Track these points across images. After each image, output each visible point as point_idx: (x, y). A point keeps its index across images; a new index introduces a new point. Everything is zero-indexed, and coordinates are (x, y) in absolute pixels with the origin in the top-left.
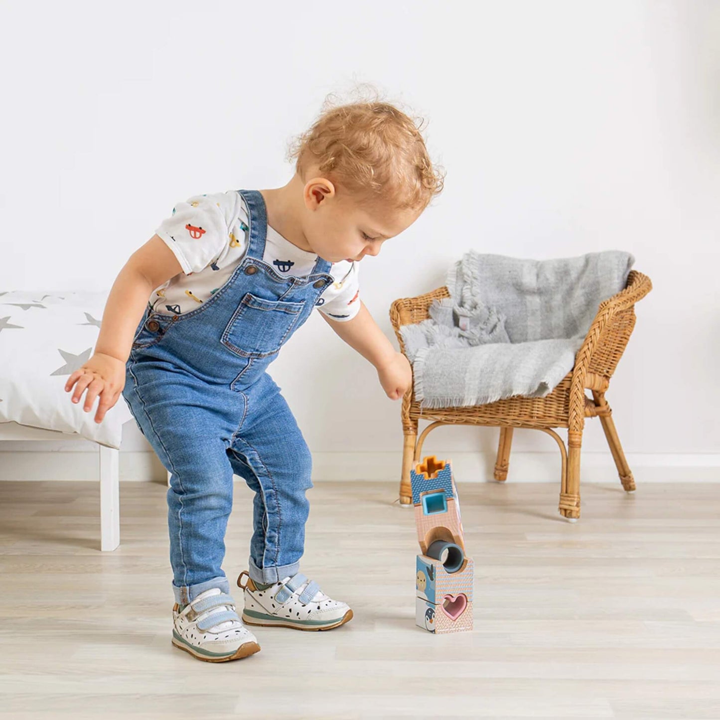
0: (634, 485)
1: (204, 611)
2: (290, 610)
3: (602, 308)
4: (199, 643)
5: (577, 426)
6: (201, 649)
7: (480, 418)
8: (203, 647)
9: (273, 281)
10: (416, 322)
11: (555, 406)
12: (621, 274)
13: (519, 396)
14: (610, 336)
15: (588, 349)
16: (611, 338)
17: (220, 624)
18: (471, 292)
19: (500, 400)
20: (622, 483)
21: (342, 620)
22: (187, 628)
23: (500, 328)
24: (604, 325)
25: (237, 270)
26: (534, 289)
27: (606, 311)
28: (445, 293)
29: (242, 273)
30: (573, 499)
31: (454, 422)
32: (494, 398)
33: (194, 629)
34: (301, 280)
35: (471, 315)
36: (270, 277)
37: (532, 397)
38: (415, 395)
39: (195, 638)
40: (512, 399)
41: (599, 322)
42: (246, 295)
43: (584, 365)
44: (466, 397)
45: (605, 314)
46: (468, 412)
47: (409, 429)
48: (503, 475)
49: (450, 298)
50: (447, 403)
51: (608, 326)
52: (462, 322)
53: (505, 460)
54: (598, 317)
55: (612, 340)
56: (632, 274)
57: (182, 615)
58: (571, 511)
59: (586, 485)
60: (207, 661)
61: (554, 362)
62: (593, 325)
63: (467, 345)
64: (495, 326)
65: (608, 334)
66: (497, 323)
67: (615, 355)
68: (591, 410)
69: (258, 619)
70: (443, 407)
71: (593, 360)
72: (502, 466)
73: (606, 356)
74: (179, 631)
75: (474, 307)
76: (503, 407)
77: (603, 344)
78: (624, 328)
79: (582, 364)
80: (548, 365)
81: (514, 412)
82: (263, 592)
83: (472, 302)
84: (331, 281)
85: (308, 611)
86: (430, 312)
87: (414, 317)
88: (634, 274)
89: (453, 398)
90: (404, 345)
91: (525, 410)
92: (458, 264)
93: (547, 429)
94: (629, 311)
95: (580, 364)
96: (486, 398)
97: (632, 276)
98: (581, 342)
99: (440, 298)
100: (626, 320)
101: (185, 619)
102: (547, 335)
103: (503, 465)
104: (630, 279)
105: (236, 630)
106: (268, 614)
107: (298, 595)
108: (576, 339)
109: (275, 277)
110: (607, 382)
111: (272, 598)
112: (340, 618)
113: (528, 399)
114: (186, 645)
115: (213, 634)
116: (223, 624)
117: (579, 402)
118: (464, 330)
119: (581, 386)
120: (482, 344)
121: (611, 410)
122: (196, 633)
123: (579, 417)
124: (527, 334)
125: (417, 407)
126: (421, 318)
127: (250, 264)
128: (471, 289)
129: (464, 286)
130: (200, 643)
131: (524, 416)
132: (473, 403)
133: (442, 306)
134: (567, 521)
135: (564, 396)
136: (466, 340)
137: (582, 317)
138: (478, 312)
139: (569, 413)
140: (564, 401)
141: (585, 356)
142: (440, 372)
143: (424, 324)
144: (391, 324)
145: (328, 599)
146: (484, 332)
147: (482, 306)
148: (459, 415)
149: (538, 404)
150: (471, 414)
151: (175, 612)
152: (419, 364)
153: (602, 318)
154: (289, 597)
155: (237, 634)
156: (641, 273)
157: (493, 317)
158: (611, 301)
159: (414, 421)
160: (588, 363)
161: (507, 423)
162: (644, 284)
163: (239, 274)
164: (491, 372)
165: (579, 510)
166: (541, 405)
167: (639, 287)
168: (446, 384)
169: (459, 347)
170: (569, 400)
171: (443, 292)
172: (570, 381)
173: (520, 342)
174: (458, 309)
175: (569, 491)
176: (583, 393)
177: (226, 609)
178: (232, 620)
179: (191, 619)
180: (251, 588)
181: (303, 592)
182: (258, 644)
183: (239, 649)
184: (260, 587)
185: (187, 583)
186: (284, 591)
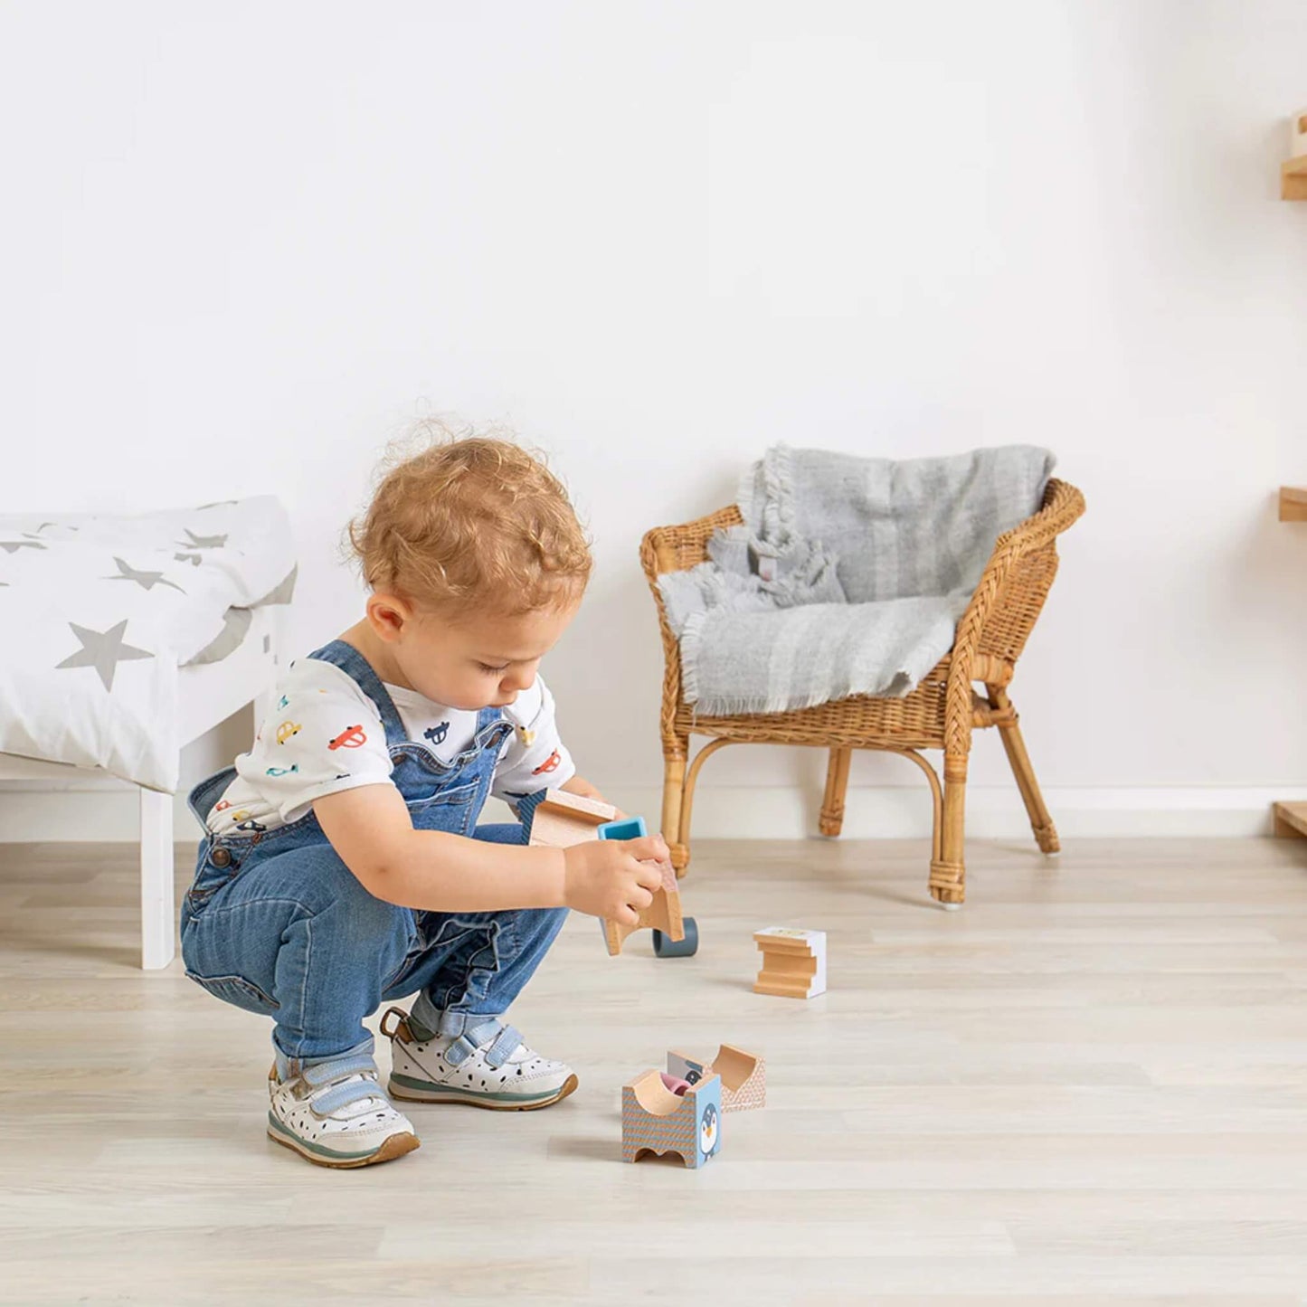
0: (1057, 843)
1: (323, 1083)
2: (470, 1077)
3: (1000, 546)
4: (314, 1137)
5: (960, 747)
6: (317, 1145)
7: (796, 733)
8: (321, 1143)
10: (685, 567)
11: (921, 712)
12: (1033, 485)
13: (860, 695)
14: (1015, 591)
15: (978, 614)
16: (1016, 595)
17: (350, 1103)
18: (779, 514)
19: (829, 701)
20: (1037, 840)
21: (559, 1093)
22: (294, 1111)
23: (829, 578)
24: (1005, 573)
26: (886, 508)
27: (1008, 551)
28: (735, 516)
30: (952, 870)
31: (751, 738)
32: (818, 698)
33: (305, 1112)
35: (780, 555)
36: (427, 767)
37: (883, 696)
38: (683, 693)
39: (307, 1128)
40: (849, 700)
41: (995, 569)
43: (970, 642)
44: (770, 697)
45: (1006, 556)
46: (775, 722)
47: (672, 751)
48: (834, 826)
49: (743, 525)
50: (739, 706)
51: (1010, 576)
52: (764, 566)
53: (838, 801)
54: (993, 561)
55: (1017, 598)
56: (1051, 485)
57: (284, 1088)
58: (950, 892)
59: (975, 842)
60: (329, 1166)
61: (919, 637)
62: (986, 573)
63: (772, 605)
64: (820, 573)
65: (1012, 589)
66: (823, 567)
67: (1023, 624)
68: (984, 715)
69: (419, 1091)
70: (731, 713)
71: (987, 634)
72: (833, 811)
73: (1007, 625)
74: (279, 1114)
75: (785, 540)
76: (835, 713)
77: (1003, 606)
78: (1038, 578)
79: (967, 641)
80: (909, 642)
81: (853, 723)
82: (424, 1044)
83: (781, 532)
85: (501, 1078)
86: (710, 550)
87: (681, 558)
88: (1055, 484)
89: (748, 697)
90: (665, 607)
91: (871, 718)
92: (757, 466)
93: (909, 750)
94: (1047, 549)
95: (963, 641)
96: (805, 699)
97: (1052, 489)
98: (964, 602)
99: (727, 526)
100: (1042, 564)
101: (290, 1095)
102: (907, 591)
103: (835, 809)
104: (1049, 493)
105: (378, 1113)
106: (433, 1081)
107: (484, 1051)
108: (959, 600)
110: (1009, 669)
111: (439, 1055)
112: (557, 1090)
113: (876, 700)
114: (293, 1140)
115: (339, 1120)
116: (356, 1103)
117: (963, 706)
118: (766, 579)
119: (965, 678)
120: (799, 604)
121: (1017, 716)
122: (309, 1120)
123: (963, 731)
124: (874, 586)
125: (686, 714)
126: (694, 560)
128: (779, 510)
129: (767, 504)
130: (317, 1137)
131: (869, 728)
132: (782, 708)
133: (730, 540)
134: (943, 909)
135: (937, 695)
136: (770, 597)
137: (968, 558)
138: (791, 548)
139: (946, 723)
140: (937, 704)
141: (971, 627)
142: (726, 654)
143: (699, 571)
144: (642, 571)
145: (535, 1057)
146: (801, 584)
147: (798, 539)
148: (760, 728)
149: (893, 709)
150: (780, 726)
151: (273, 1082)
152: (690, 639)
153: (1000, 562)
154: (467, 1056)
155: (379, 1120)
156: (1067, 484)
157: (816, 556)
158: (1015, 533)
159: (682, 737)
160: (978, 639)
161: (841, 741)
162: (1073, 503)
164: (815, 653)
165: (963, 889)
166: (898, 709)
167: (1064, 508)
168: (737, 674)
169: (760, 610)
170: (945, 701)
171: (731, 514)
172: (948, 669)
173: (862, 602)
174: (757, 545)
175: (946, 857)
176: (969, 688)
177: (361, 1078)
178: (370, 1095)
179: (300, 1097)
180: (403, 1036)
181: (492, 1047)
182: (415, 1136)
183: (383, 1145)
184: (419, 1036)
185: (301, 1054)
186: (460, 1046)
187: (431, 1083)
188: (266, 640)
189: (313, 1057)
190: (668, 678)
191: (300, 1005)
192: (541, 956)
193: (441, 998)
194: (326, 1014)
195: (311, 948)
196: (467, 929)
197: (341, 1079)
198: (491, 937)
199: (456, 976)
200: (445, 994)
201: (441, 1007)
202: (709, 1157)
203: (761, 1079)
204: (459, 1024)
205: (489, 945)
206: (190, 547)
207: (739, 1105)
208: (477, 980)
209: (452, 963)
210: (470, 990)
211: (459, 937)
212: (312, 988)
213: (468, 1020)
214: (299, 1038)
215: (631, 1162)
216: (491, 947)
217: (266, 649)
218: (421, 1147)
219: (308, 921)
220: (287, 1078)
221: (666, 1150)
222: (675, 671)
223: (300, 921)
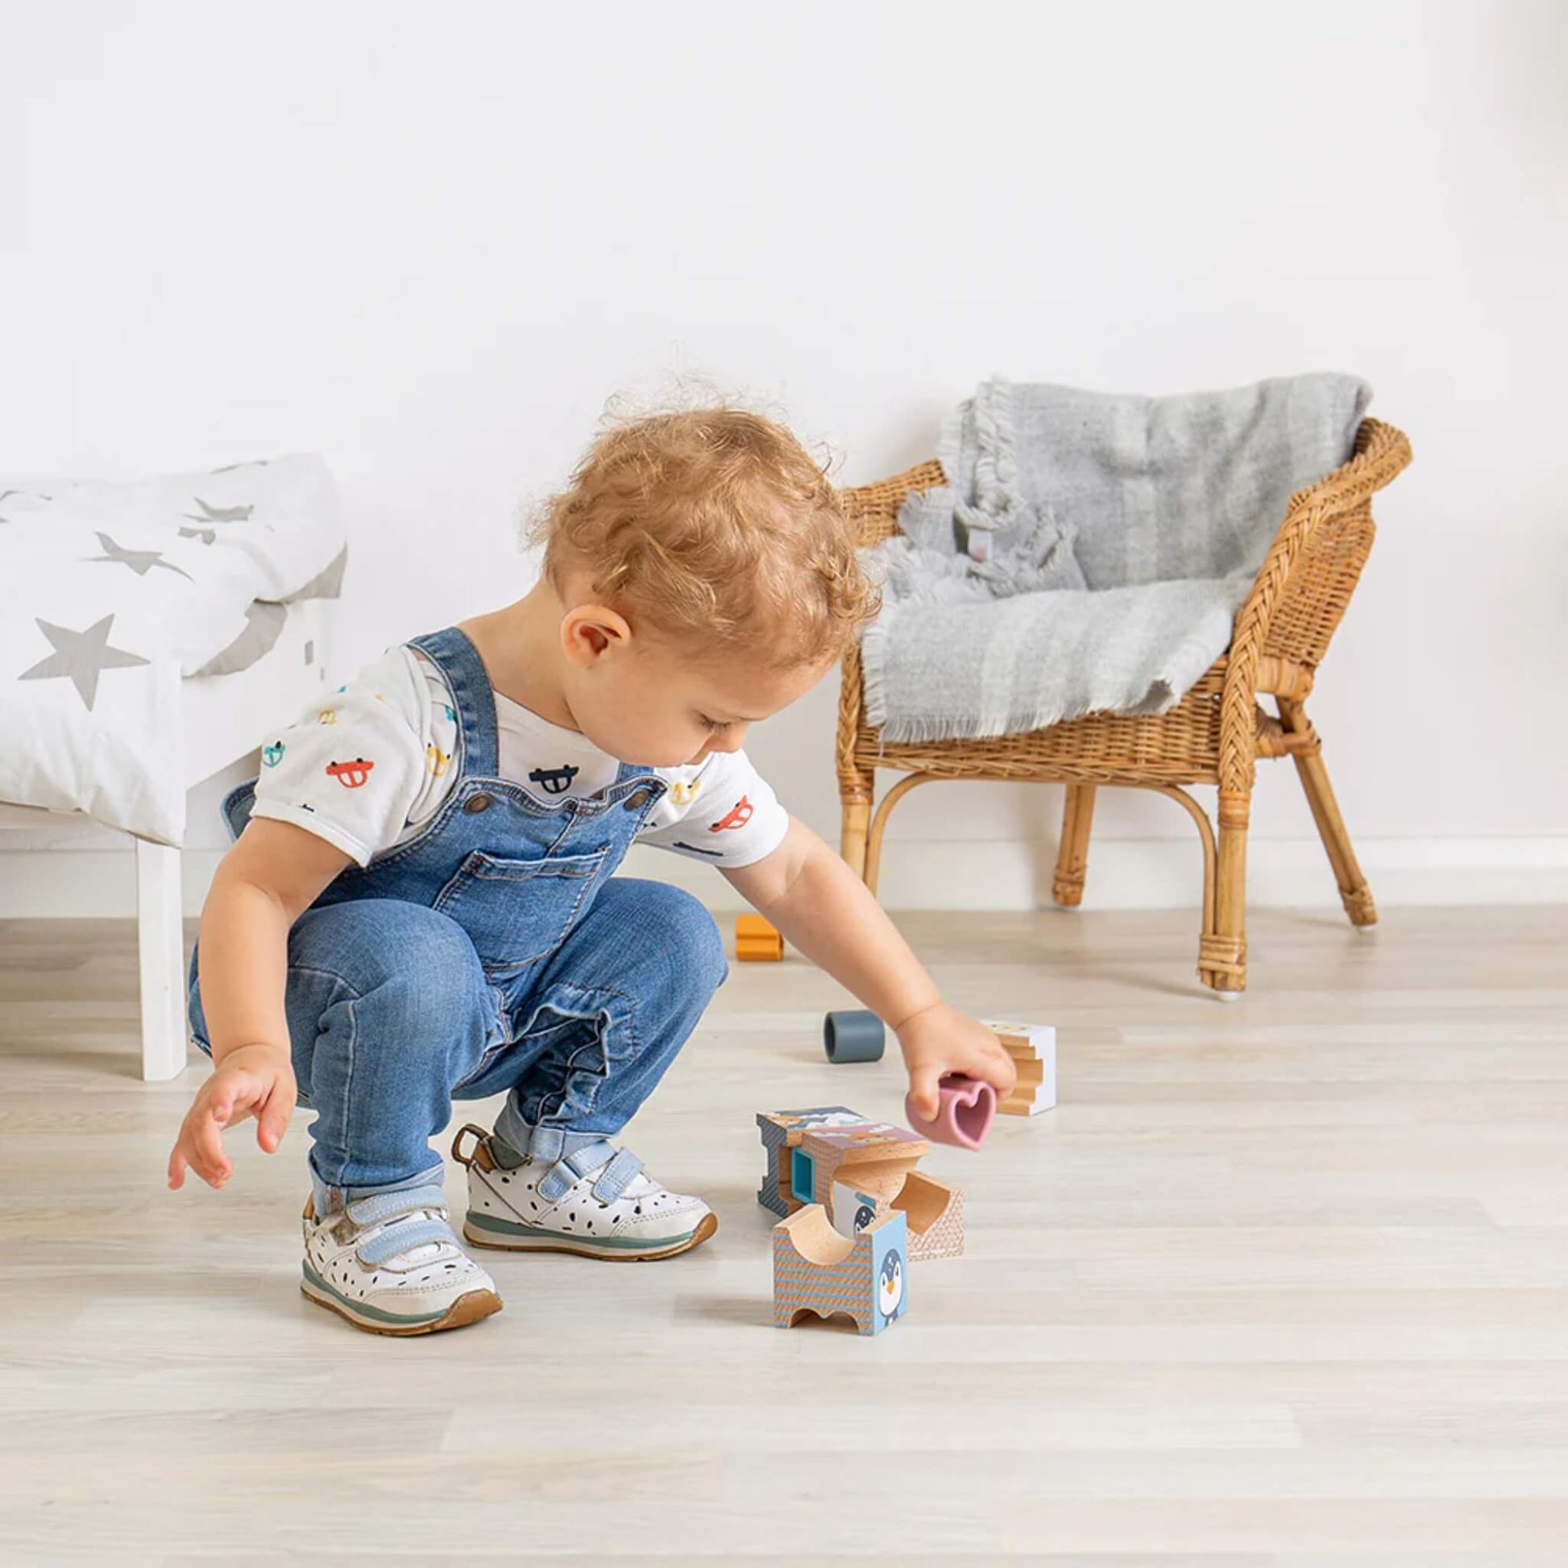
0: (1373, 912)
1: (374, 1223)
2: (572, 1217)
3: (1294, 508)
4: (362, 1293)
5: (1239, 781)
6: (366, 1305)
7: (1018, 764)
8: (370, 1302)
9: (530, 816)
10: (869, 543)
11: (1187, 734)
12: (1341, 427)
13: (1104, 713)
14: (1315, 571)
15: (1264, 602)
16: (1316, 576)
17: (409, 1249)
18: (996, 472)
19: (1062, 722)
20: (1347, 908)
21: (692, 1238)
22: (335, 1259)
23: (1065, 551)
24: (1300, 546)
25: (447, 810)
26: (1141, 462)
27: (1305, 515)
28: (936, 474)
29: (459, 813)
30: (1230, 947)
31: (957, 773)
32: (1047, 718)
33: (350, 1261)
34: (593, 805)
35: (996, 526)
36: (523, 809)
37: (1133, 714)
38: (866, 713)
39: (353, 1282)
40: (1089, 720)
41: (1288, 540)
42: (472, 855)
43: (1253, 639)
44: (983, 717)
45: (1302, 521)
46: (989, 750)
47: (852, 790)
48: (1073, 892)
49: (947, 487)
50: (941, 729)
51: (1308, 549)
52: (975, 541)
53: (1077, 859)
54: (1285, 529)
55: (1317, 580)
56: (1366, 427)
57: (323, 1229)
58: (1226, 975)
59: (1258, 911)
60: (380, 1332)
61: (1185, 633)
62: (1274, 545)
63: (987, 595)
64: (1052, 551)
65: (1311, 567)
66: (1056, 543)
67: (1327, 616)
68: (1273, 740)
69: (501, 1235)
70: (931, 738)
71: (1275, 629)
72: (1071, 872)
73: (1306, 618)
74: (316, 1264)
75: (1003, 506)
76: (1070, 737)
77: (1299, 591)
78: (1347, 553)
79: (1250, 638)
80: (1170, 640)
81: (1095, 750)
82: (511, 1173)
83: (998, 495)
84: (662, 789)
85: (613, 1218)
86: (901, 521)
87: (862, 531)
88: (1370, 426)
89: (954, 718)
91: (1121, 744)
92: (965, 407)
93: (1171, 786)
94: (1359, 513)
95: (1244, 638)
96: (1029, 718)
97: (1366, 432)
98: (1246, 585)
99: (924, 488)
100: (1351, 535)
101: (330, 1238)
102: (1171, 570)
103: (1073, 869)
104: (1361, 439)
105: (448, 1263)
106: (523, 1222)
107: (591, 1182)
108: (1239, 581)
109: (534, 808)
110: (1308, 677)
111: (530, 1187)
112: (688, 1233)
113: (1125, 719)
114: (334, 1298)
115: (395, 1272)
116: (418, 1250)
117: (1243, 726)
118: (978, 560)
119: (1246, 688)
120: (1021, 592)
121: (1319, 741)
122: (354, 1271)
123: (1244, 760)
124: (1125, 566)
125: (871, 740)
126: (879, 535)
127: (476, 793)
128: (995, 466)
129: (979, 458)
130: (365, 1294)
131: (1116, 757)
132: (999, 730)
133: (928, 506)
134: (1215, 998)
135: (1209, 712)
136: (984, 583)
137: (1253, 529)
138: (1011, 517)
139: (1221, 749)
140: (1209, 723)
141: (1255, 619)
142: (924, 659)
143: (886, 548)
145: (659, 1191)
146: (1025, 565)
147: (1020, 505)
148: (969, 758)
149: (1149, 731)
150: (996, 755)
151: (308, 1221)
153: (1294, 531)
154: (568, 1188)
155: (449, 1273)
156: (1386, 425)
157: (1046, 528)
158: (1315, 490)
159: (865, 771)
160: (1264, 635)
161: (1078, 774)
162: (1395, 450)
163: (451, 816)
164: (1041, 658)
165: (1245, 972)
166: (1156, 732)
167: (1382, 457)
168: (938, 686)
169: (967, 600)
170: (1219, 720)
171: (930, 473)
172: (1223, 676)
173: (1108, 588)
174: (965, 512)
175: (1220, 930)
176: (1253, 703)
177: (424, 1217)
178: (437, 1240)
179: (343, 1240)
180: (482, 1163)
181: (601, 1176)
182: (496, 1294)
183: (453, 1306)
184: (504, 1162)
185: (344, 1182)
186: (559, 1175)
187: (519, 1224)
188: (309, 647)
189: (360, 1186)
190: (847, 693)
191: (341, 1115)
192: (670, 1060)
193: (532, 1109)
194: (375, 1130)
195: (355, 1039)
196: (567, 1018)
197: (399, 1217)
198: (599, 1031)
199: (552, 1080)
200: (538, 1103)
201: (532, 1121)
202: (891, 1320)
203: (957, 1217)
204: (557, 1145)
205: (598, 1040)
206: (201, 520)
207: (927, 1253)
208: (578, 1087)
209: (547, 1062)
210: (569, 1099)
211: (555, 1028)
212: (357, 1094)
213: (568, 1139)
214: (341, 1161)
215: (786, 1327)
216: (600, 1043)
217: (309, 659)
218: (504, 1309)
219: (352, 1002)
220: (326, 1214)
221: (833, 1311)
222: (856, 683)
223: (342, 1003)
